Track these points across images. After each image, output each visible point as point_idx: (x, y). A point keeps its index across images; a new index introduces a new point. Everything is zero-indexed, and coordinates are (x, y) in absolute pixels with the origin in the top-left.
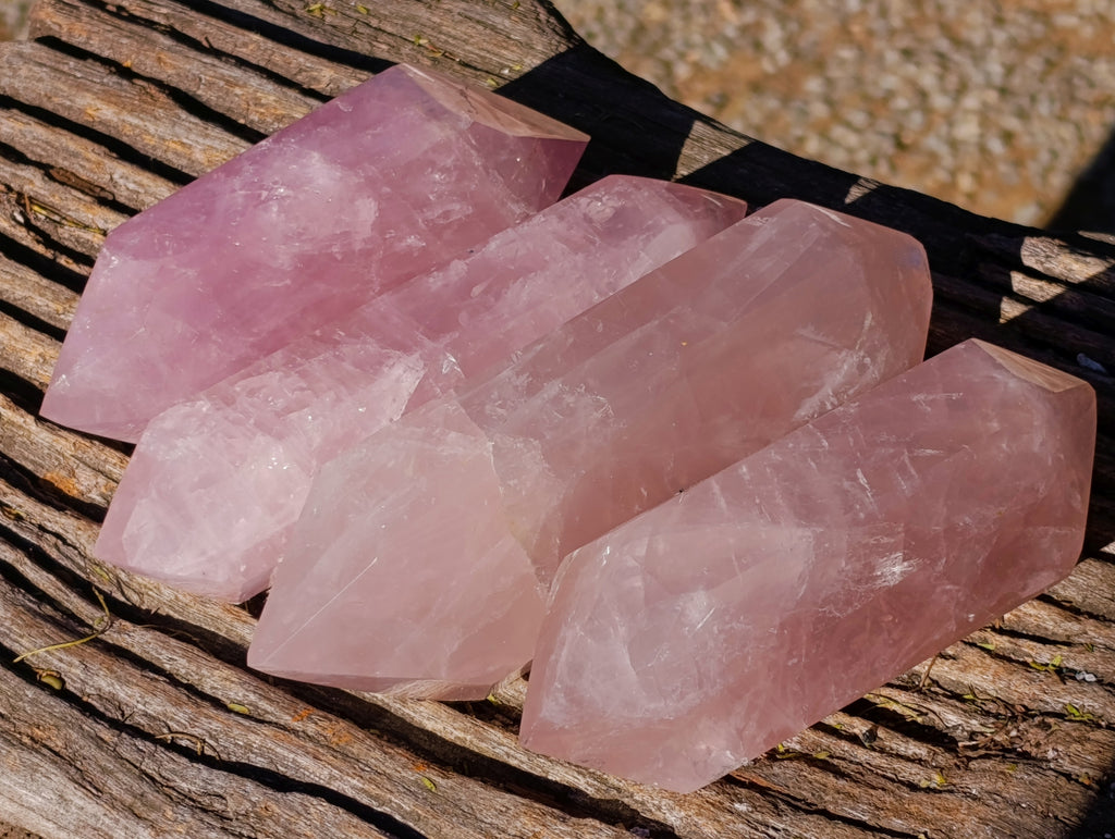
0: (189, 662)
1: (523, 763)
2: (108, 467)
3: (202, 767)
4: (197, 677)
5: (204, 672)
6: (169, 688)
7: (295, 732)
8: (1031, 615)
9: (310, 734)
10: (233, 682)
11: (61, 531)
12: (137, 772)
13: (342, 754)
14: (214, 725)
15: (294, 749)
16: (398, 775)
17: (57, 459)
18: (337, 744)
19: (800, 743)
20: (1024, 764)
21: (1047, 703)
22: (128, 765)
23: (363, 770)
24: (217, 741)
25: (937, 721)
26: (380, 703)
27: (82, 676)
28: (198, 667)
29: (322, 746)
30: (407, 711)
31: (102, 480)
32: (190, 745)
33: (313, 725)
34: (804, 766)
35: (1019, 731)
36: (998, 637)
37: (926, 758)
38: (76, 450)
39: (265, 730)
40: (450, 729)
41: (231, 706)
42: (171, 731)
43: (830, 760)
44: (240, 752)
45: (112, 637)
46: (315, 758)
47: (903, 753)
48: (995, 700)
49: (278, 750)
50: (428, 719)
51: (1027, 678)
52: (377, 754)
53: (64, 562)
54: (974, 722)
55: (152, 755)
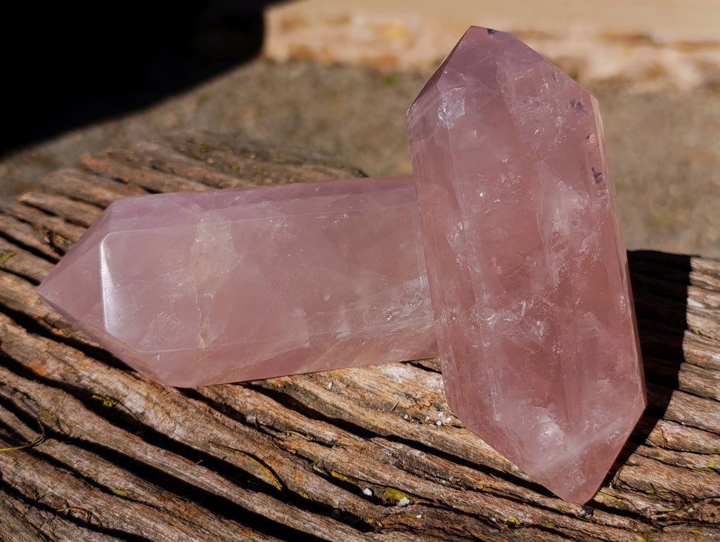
0: (91, 463)
1: (325, 534)
2: (67, 358)
3: (85, 530)
4: (95, 473)
5: (100, 469)
6: (72, 478)
7: (158, 508)
8: (687, 437)
9: (168, 509)
10: (119, 476)
11: (28, 391)
12: (36, 532)
13: (190, 522)
14: (100, 502)
15: (155, 518)
16: (229, 536)
17: (36, 354)
18: (187, 516)
19: (532, 518)
20: (706, 527)
21: (711, 491)
22: (31, 527)
23: (204, 533)
24: (100, 513)
25: (630, 506)
26: (225, 495)
27: (14, 469)
28: (96, 466)
29: (176, 517)
30: (243, 500)
31: (61, 365)
32: (81, 516)
33: (172, 504)
34: (538, 531)
35: (694, 509)
36: (666, 451)
37: (629, 526)
38: (49, 347)
39: (136, 506)
40: (273, 511)
41: (117, 492)
42: (68, 506)
43: (556, 529)
44: (116, 522)
45: (42, 448)
46: (170, 524)
47: (610, 524)
48: (671, 492)
49: (144, 519)
50: (258, 505)
51: (692, 475)
52: (217, 522)
53: (25, 409)
54: (658, 505)
55: (50, 522)
